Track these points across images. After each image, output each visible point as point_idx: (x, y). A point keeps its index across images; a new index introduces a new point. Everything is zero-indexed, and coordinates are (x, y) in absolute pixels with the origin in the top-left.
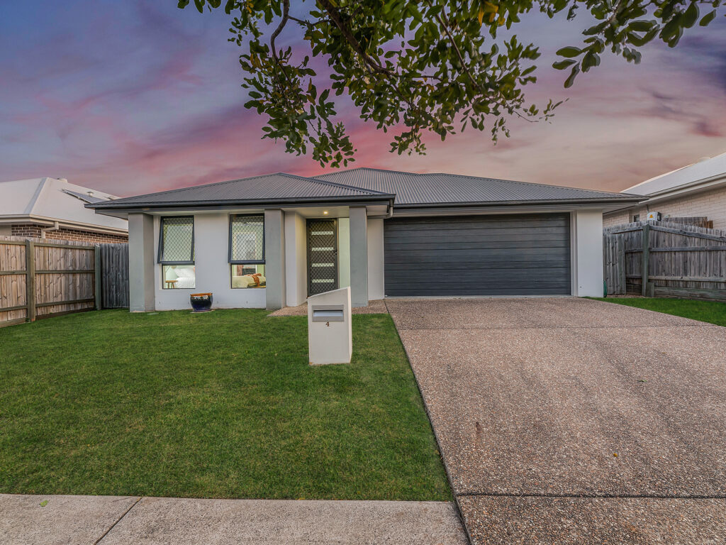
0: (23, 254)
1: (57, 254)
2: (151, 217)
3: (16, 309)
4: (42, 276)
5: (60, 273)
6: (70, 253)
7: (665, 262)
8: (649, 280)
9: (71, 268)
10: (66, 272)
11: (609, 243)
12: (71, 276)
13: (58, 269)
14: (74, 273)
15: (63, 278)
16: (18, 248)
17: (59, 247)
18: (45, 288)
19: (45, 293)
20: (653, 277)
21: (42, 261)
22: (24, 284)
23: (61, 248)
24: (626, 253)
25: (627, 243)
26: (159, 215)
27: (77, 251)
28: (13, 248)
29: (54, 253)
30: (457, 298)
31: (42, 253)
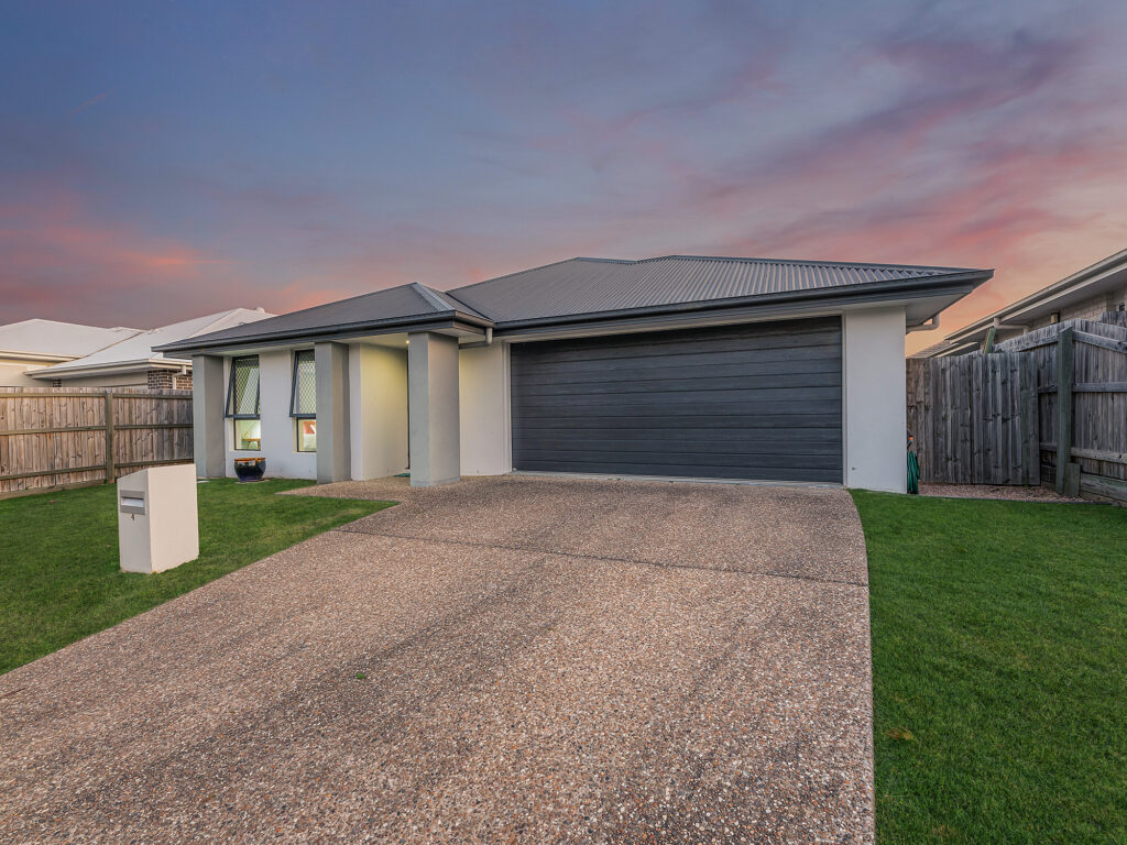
0: (102, 408)
1: (146, 405)
2: (220, 359)
3: (93, 469)
4: (127, 433)
5: (151, 427)
6: (165, 404)
7: (1097, 418)
8: (1073, 459)
9: (166, 422)
10: (160, 427)
11: (994, 372)
12: (166, 432)
13: (149, 423)
14: (170, 427)
15: (155, 434)
16: (96, 400)
17: (150, 397)
18: (131, 446)
19: (131, 452)
20: (1077, 451)
21: (127, 414)
22: (103, 440)
23: (151, 398)
24: (1040, 395)
25: (1042, 371)
26: (229, 356)
27: (175, 402)
28: (89, 400)
29: (143, 406)
30: (614, 478)
31: (127, 405)
